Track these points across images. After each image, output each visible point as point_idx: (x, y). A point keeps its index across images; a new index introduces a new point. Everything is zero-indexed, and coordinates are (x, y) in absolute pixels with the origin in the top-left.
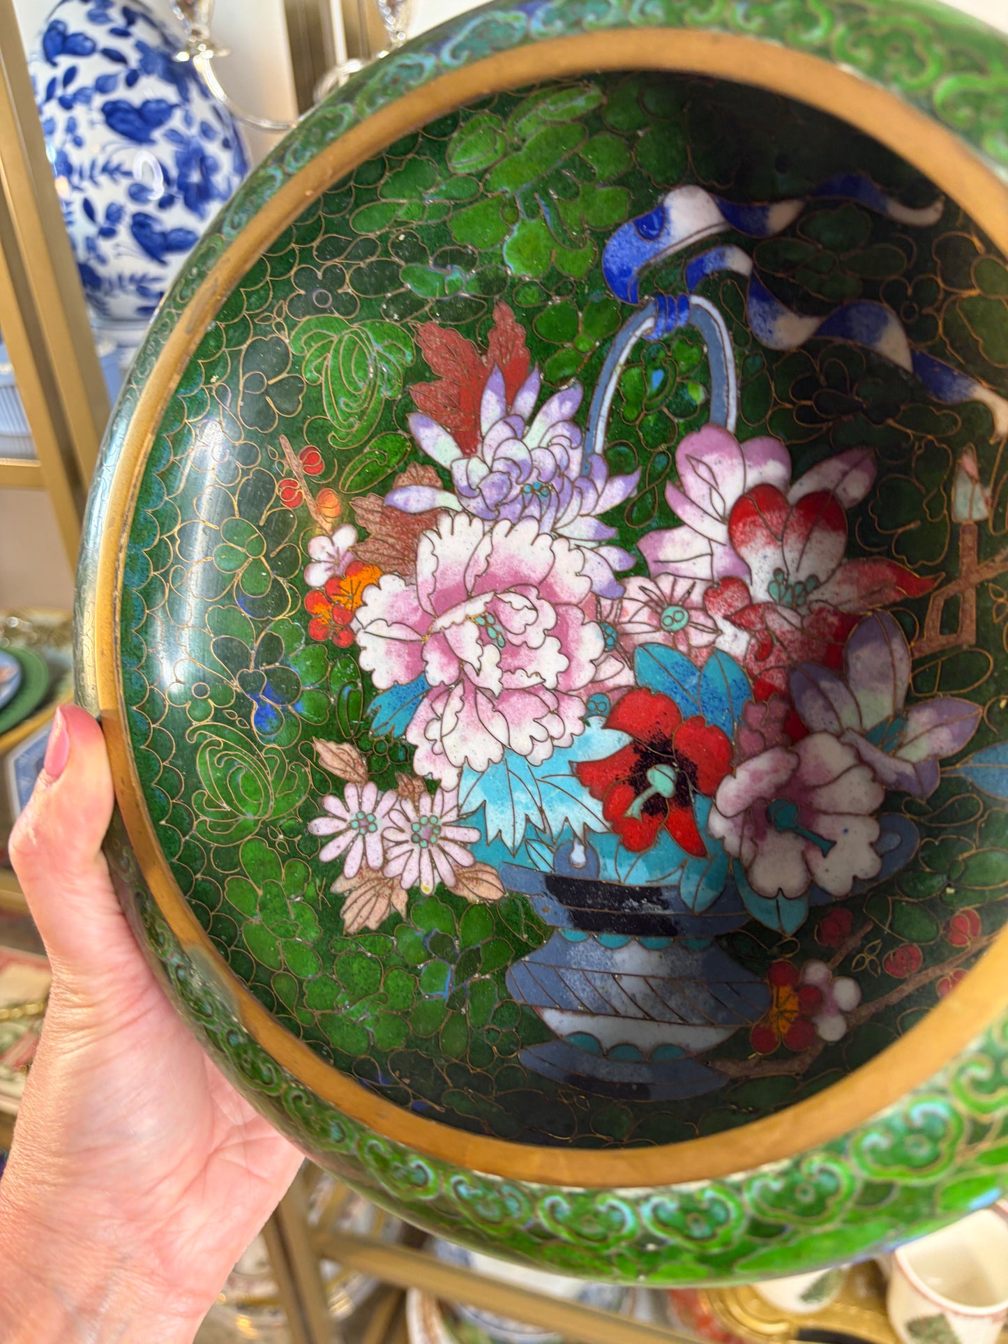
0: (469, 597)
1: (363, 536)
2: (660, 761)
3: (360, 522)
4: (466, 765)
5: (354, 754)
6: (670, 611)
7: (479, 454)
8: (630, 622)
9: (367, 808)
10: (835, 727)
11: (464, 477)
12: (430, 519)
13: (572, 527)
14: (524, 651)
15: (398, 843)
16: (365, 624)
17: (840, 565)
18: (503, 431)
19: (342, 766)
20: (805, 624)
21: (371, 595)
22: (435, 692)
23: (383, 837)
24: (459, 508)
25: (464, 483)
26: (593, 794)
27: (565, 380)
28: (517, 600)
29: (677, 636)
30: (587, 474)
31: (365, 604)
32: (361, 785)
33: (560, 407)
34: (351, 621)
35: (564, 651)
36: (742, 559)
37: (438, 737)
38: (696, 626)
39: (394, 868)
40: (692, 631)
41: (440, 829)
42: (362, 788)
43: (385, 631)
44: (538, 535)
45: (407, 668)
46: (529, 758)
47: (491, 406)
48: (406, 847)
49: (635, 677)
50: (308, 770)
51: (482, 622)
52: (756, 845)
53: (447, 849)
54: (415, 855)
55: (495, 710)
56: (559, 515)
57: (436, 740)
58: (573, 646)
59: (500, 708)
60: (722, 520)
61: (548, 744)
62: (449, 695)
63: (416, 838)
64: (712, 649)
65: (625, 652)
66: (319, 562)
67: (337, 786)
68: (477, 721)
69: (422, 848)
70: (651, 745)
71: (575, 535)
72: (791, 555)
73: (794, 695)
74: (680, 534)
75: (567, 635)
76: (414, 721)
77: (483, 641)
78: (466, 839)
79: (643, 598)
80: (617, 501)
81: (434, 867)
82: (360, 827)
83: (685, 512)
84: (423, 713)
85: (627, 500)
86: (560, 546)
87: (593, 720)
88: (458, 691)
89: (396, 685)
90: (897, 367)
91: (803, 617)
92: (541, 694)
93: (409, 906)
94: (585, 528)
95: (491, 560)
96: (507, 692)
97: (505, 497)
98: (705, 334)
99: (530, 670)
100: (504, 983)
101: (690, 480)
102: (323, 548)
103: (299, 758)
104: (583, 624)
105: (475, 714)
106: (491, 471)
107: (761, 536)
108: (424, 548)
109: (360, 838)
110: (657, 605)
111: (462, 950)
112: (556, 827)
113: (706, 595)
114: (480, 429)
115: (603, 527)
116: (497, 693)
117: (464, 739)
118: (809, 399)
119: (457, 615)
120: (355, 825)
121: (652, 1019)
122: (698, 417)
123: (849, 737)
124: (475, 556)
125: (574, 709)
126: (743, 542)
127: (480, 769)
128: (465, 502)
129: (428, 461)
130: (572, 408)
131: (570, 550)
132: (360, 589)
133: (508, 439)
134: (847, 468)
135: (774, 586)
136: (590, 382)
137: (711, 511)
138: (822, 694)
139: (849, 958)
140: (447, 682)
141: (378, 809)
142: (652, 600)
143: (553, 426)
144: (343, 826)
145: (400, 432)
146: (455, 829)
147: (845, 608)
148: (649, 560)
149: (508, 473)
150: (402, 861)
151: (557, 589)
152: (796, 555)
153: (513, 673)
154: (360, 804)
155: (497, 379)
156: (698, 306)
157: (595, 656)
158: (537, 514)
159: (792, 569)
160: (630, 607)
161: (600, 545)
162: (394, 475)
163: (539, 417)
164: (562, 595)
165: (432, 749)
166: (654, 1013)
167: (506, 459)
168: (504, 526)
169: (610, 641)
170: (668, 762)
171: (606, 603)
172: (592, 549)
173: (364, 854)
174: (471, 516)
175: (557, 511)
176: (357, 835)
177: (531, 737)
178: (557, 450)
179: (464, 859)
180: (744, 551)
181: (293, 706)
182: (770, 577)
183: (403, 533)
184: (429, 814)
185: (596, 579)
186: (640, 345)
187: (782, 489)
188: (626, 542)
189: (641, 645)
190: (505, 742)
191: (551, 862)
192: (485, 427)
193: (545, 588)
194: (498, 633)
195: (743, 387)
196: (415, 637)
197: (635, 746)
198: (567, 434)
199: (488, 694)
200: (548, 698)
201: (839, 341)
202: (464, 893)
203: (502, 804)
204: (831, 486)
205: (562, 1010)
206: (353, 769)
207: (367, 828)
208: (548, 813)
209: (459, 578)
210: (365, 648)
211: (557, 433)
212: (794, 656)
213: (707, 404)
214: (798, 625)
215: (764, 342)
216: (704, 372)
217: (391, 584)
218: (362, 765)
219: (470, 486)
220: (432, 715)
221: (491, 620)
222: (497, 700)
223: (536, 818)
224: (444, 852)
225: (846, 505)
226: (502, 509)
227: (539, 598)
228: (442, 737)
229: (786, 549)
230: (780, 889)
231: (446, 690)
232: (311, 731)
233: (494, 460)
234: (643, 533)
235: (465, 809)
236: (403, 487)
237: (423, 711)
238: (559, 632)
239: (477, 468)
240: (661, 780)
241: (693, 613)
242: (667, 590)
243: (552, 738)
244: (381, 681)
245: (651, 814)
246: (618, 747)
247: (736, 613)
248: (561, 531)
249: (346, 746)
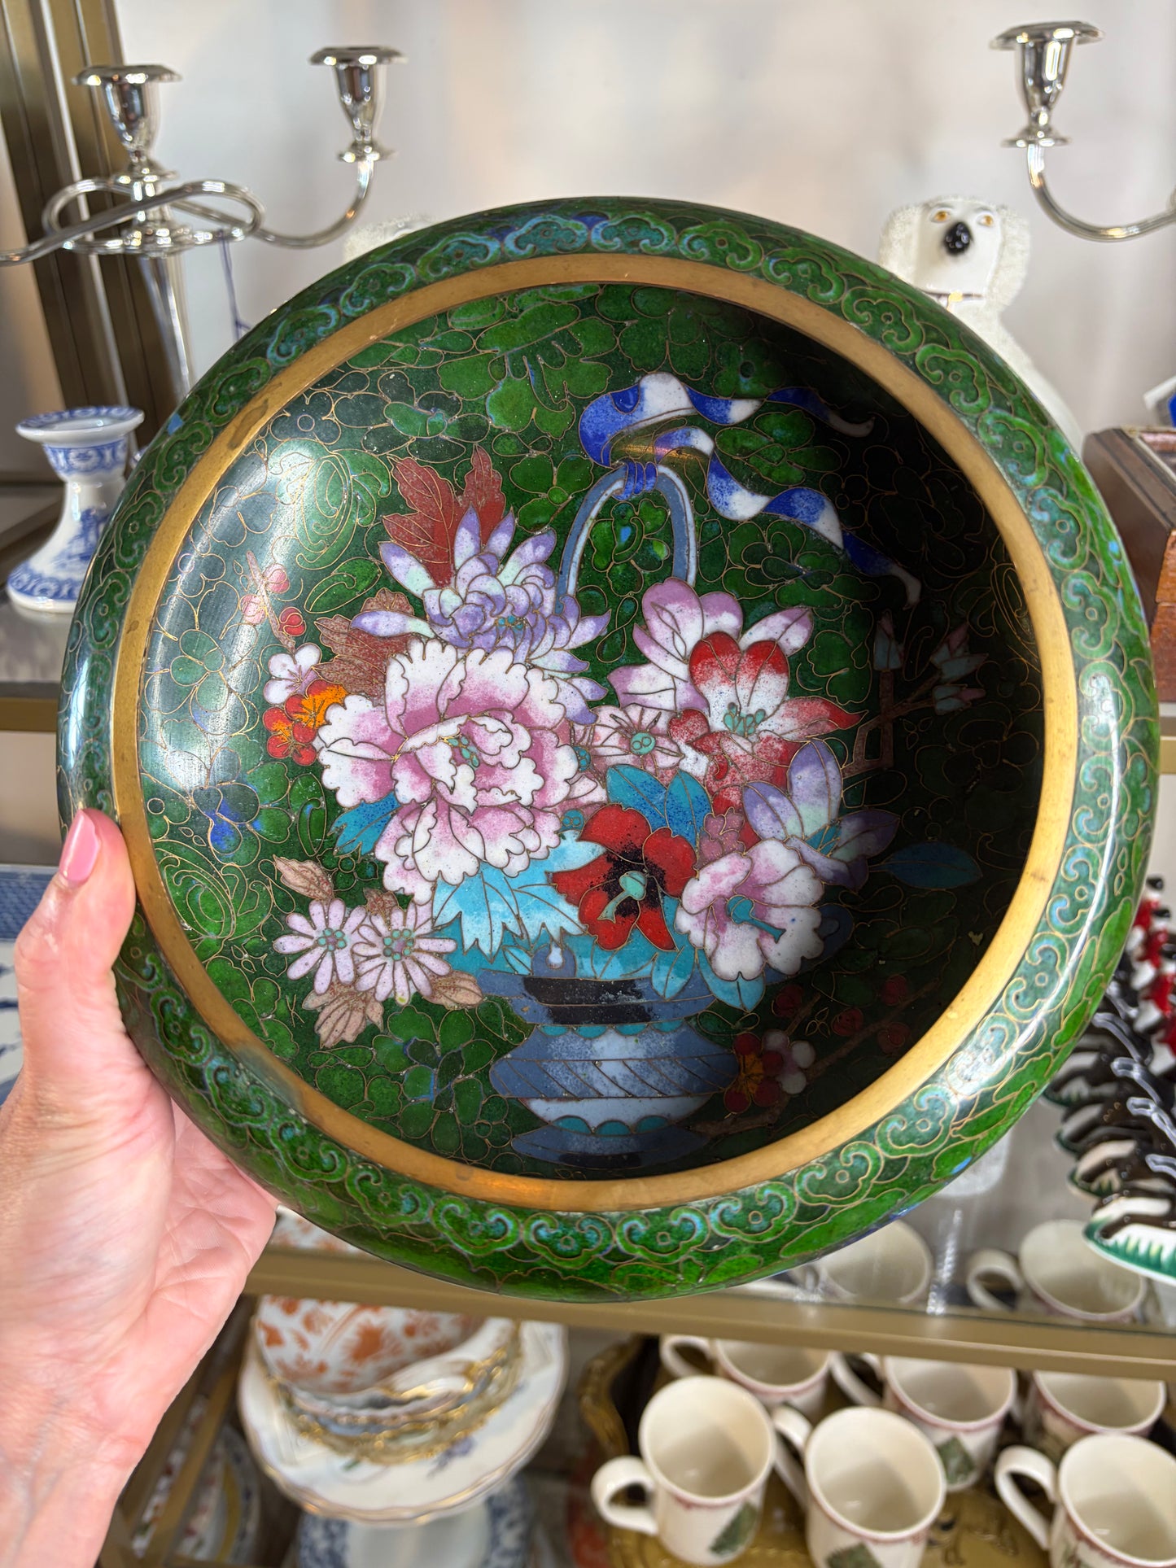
0: (442, 719)
1: (327, 656)
2: (631, 868)
3: (324, 643)
4: (440, 879)
5: (318, 872)
6: (639, 737)
7: (452, 585)
8: (602, 745)
9: (335, 924)
10: (781, 835)
11: (437, 606)
12: (400, 644)
13: (546, 659)
14: (499, 771)
15: (369, 958)
16: (328, 742)
17: (783, 702)
18: (476, 567)
19: (305, 884)
20: (756, 749)
21: (334, 714)
22: (406, 810)
23: (353, 953)
24: (432, 636)
25: (436, 612)
26: (569, 901)
27: (539, 526)
28: (492, 724)
29: (646, 758)
30: (559, 611)
31: (328, 723)
32: (327, 903)
33: (532, 551)
34: (313, 740)
35: (539, 770)
36: (701, 694)
37: (409, 853)
38: (662, 750)
39: (367, 982)
40: (659, 755)
41: (413, 941)
42: (329, 905)
43: (351, 750)
44: (513, 664)
45: (375, 786)
46: (505, 870)
47: (465, 543)
48: (378, 961)
49: (608, 794)
50: (269, 888)
51: (456, 743)
52: (718, 937)
53: (422, 960)
54: (389, 968)
55: (470, 826)
56: (533, 647)
57: (407, 857)
58: (548, 767)
59: (475, 824)
60: (683, 659)
61: (524, 857)
62: (421, 813)
63: (388, 952)
64: (676, 770)
65: (598, 773)
66: (280, 679)
67: (302, 905)
68: (451, 837)
69: (395, 961)
70: (623, 854)
71: (549, 666)
72: (743, 693)
73: (747, 808)
74: (646, 670)
75: (542, 757)
76: (384, 839)
77: (457, 760)
78: (442, 949)
79: (614, 725)
80: (589, 638)
81: (409, 978)
82: (328, 943)
83: (651, 652)
84: (393, 830)
85: (599, 638)
86: (534, 676)
87: (568, 834)
88: (431, 808)
89: (363, 803)
90: (832, 544)
91: (753, 744)
92: (517, 810)
93: (385, 1017)
94: (558, 661)
95: (465, 686)
96: (482, 810)
97: (479, 628)
98: (669, 499)
99: (506, 787)
100: (488, 1080)
101: (655, 624)
102: (284, 665)
103: (259, 877)
104: (557, 747)
105: (448, 830)
106: (464, 601)
107: (717, 675)
108: (393, 670)
109: (329, 954)
110: (627, 732)
111: (443, 1055)
112: (533, 933)
113: (670, 724)
114: (453, 562)
115: (576, 660)
116: (471, 810)
117: (437, 855)
118: (759, 563)
119: (429, 736)
120: (323, 941)
121: (634, 1096)
122: (664, 571)
123: (794, 843)
124: (448, 681)
125: (549, 824)
126: (702, 680)
127: (455, 882)
128: (437, 630)
129: (398, 588)
130: (546, 552)
131: (544, 680)
132: (324, 708)
133: (481, 575)
134: (789, 622)
135: (728, 717)
136: (563, 528)
137: (674, 651)
138: (771, 807)
139: (803, 1025)
140: (418, 799)
141: (347, 925)
142: (621, 727)
143: (527, 566)
144: (310, 943)
145: (370, 558)
146: (430, 941)
147: (788, 737)
148: (619, 692)
149: (482, 606)
150: (374, 974)
151: (532, 715)
152: (747, 692)
153: (488, 791)
154: (327, 921)
155: (472, 518)
156: (663, 475)
157: (569, 776)
158: (511, 644)
159: (744, 704)
160: (602, 733)
161: (573, 676)
162: (362, 599)
163: (513, 557)
164: (537, 720)
165: (403, 865)
166: (635, 1091)
167: (480, 592)
168: (477, 654)
169: (583, 763)
170: (640, 869)
171: (579, 729)
172: (565, 680)
173: (334, 970)
174: (444, 644)
175: (531, 643)
176: (325, 952)
177: (508, 851)
178: (531, 589)
179: (440, 968)
180: (703, 687)
181: (251, 823)
182: (725, 709)
183: (371, 655)
184: (401, 928)
185: (569, 707)
186: (610, 502)
187: (735, 637)
188: (597, 675)
189: (614, 766)
190: (480, 855)
191: (529, 964)
192: (458, 562)
193: (519, 713)
194: (472, 753)
195: (701, 550)
196: (383, 756)
197: (608, 856)
198: (541, 575)
199: (463, 811)
200: (524, 814)
201: (784, 518)
202: (443, 1001)
203: (479, 915)
204: (776, 637)
205: (548, 1099)
206: (318, 886)
207: (335, 944)
208: (525, 921)
209: (431, 701)
210: (328, 767)
211: (530, 573)
212: (747, 776)
213: (670, 560)
214: (749, 750)
215: (721, 512)
216: (668, 532)
217: (357, 704)
218: (327, 882)
219: (442, 614)
220: (403, 832)
221: (465, 741)
222: (472, 817)
223: (513, 926)
224: (419, 963)
225: (788, 652)
226: (476, 638)
227: (513, 722)
228: (414, 853)
229: (739, 687)
230: (740, 973)
231: (417, 808)
232: (270, 850)
233: (467, 593)
234: (613, 668)
235: (439, 922)
236: (372, 612)
237: (393, 828)
238: (534, 753)
239: (450, 599)
240: (633, 885)
241: (659, 739)
242: (636, 718)
243: (529, 851)
244: (346, 799)
245: (624, 916)
246: (593, 857)
247: (697, 739)
248: (535, 662)
249: (310, 865)
